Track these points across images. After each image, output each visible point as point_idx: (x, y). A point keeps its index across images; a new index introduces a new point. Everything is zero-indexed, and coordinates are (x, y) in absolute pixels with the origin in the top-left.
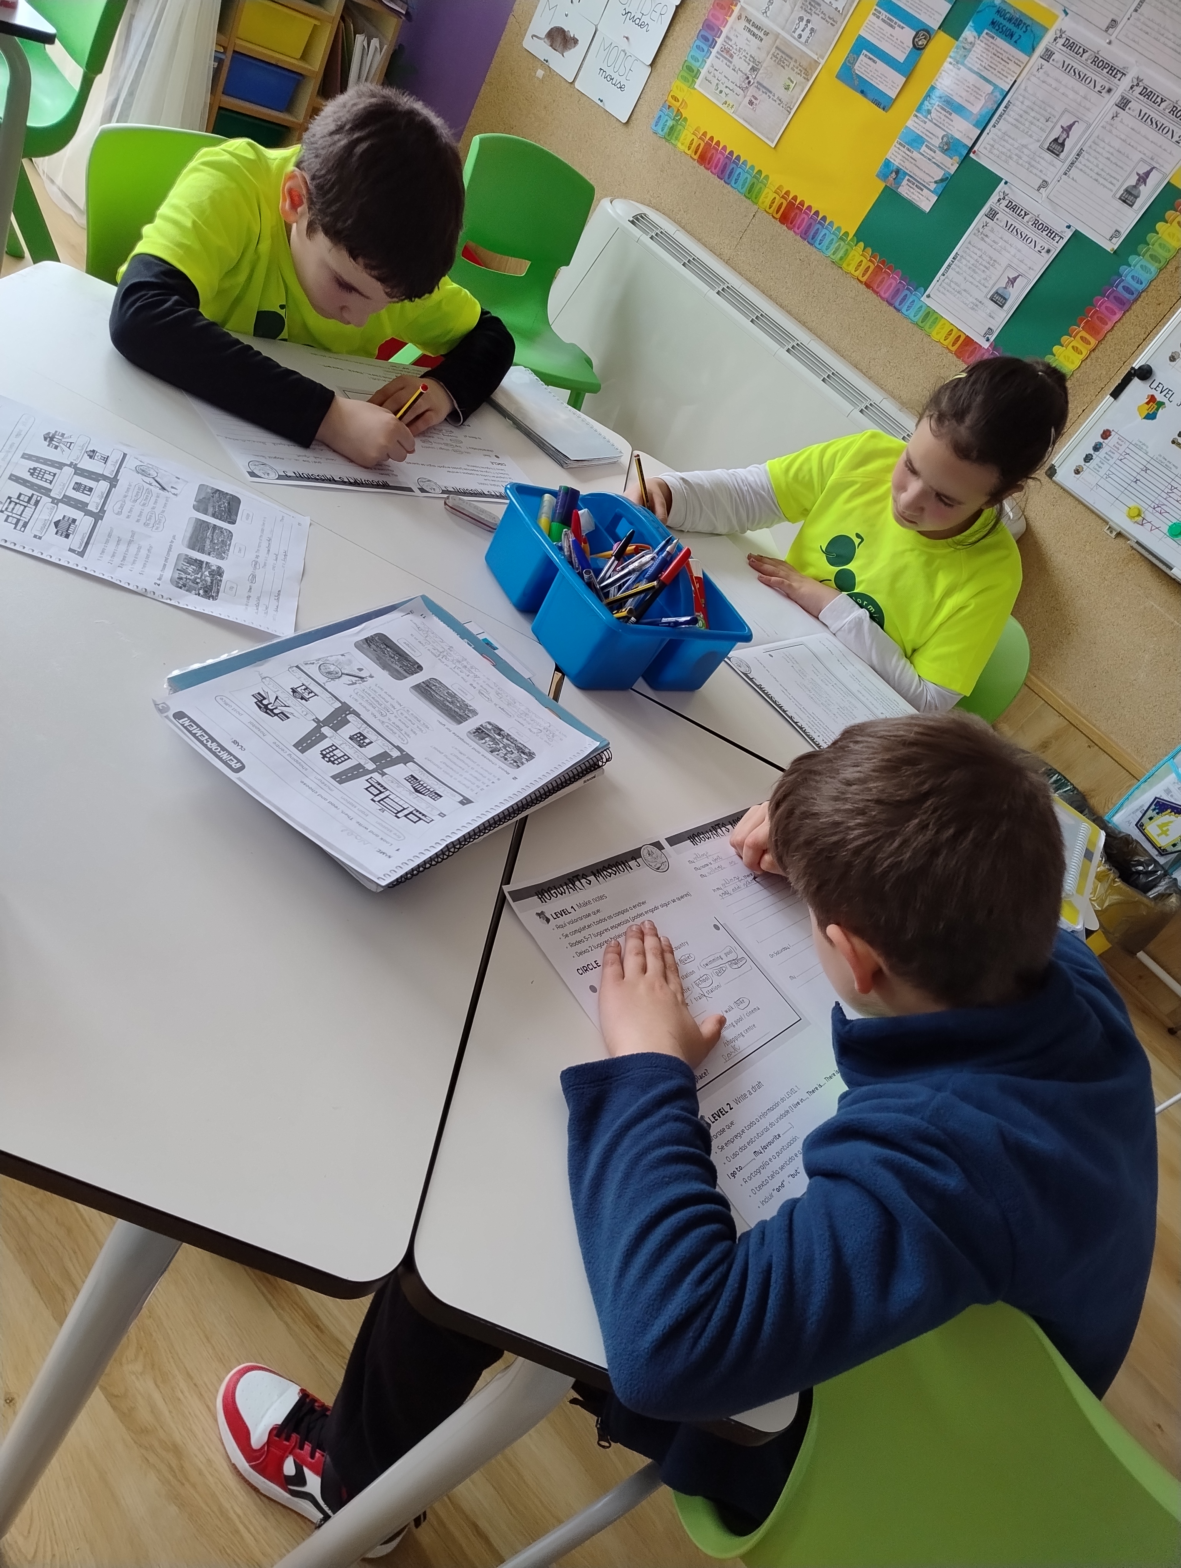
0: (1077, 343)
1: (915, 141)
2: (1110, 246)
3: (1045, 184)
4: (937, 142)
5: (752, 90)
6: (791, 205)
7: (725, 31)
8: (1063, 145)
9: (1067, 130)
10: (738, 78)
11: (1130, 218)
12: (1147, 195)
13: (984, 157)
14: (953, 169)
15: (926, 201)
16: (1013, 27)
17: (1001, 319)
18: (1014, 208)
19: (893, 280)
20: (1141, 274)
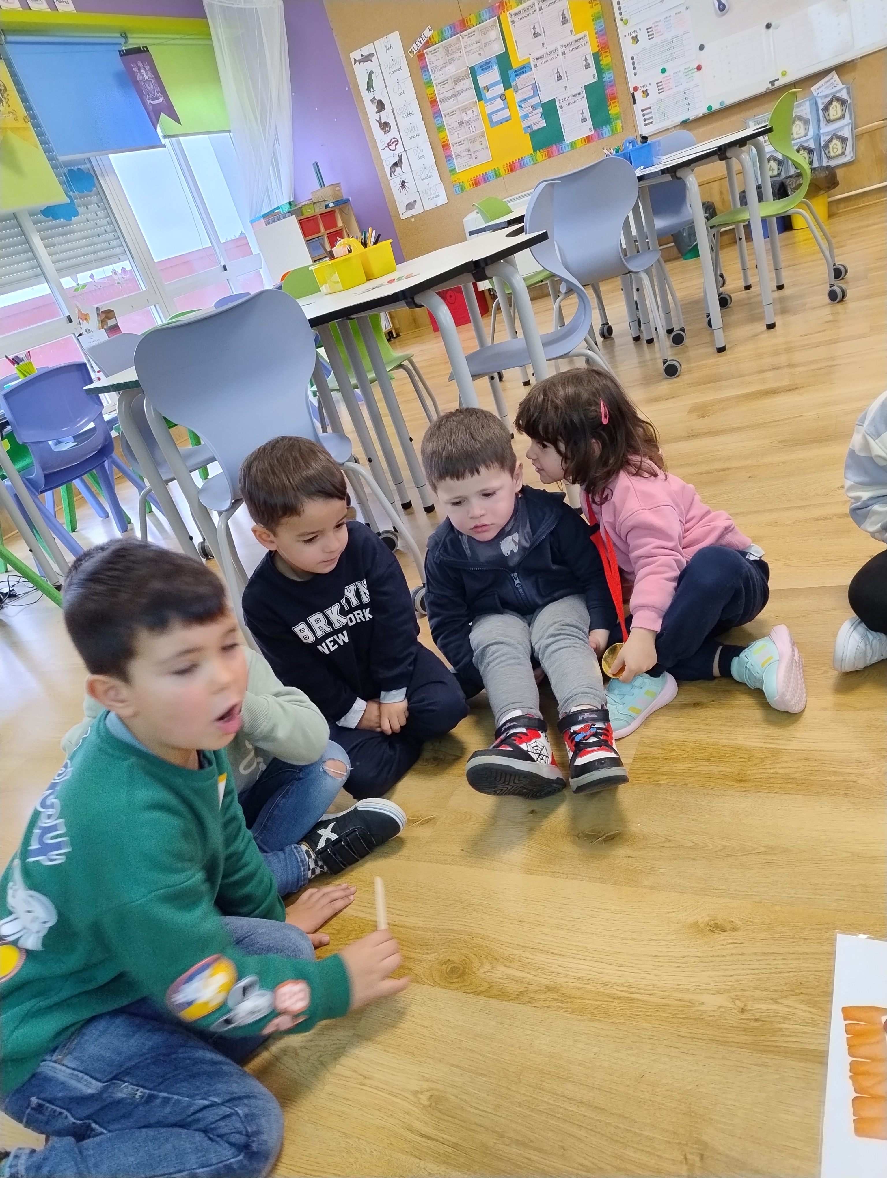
0: (613, 105)
1: (526, 116)
2: (596, 79)
3: (566, 87)
4: (531, 110)
5: (473, 156)
6: (510, 166)
7: (453, 153)
8: (560, 76)
9: (558, 72)
10: (467, 157)
11: (593, 70)
12: (591, 61)
13: (545, 100)
14: (541, 111)
15: (543, 124)
16: (521, 71)
17: (589, 123)
18: (565, 100)
19: (554, 148)
20: (609, 76)
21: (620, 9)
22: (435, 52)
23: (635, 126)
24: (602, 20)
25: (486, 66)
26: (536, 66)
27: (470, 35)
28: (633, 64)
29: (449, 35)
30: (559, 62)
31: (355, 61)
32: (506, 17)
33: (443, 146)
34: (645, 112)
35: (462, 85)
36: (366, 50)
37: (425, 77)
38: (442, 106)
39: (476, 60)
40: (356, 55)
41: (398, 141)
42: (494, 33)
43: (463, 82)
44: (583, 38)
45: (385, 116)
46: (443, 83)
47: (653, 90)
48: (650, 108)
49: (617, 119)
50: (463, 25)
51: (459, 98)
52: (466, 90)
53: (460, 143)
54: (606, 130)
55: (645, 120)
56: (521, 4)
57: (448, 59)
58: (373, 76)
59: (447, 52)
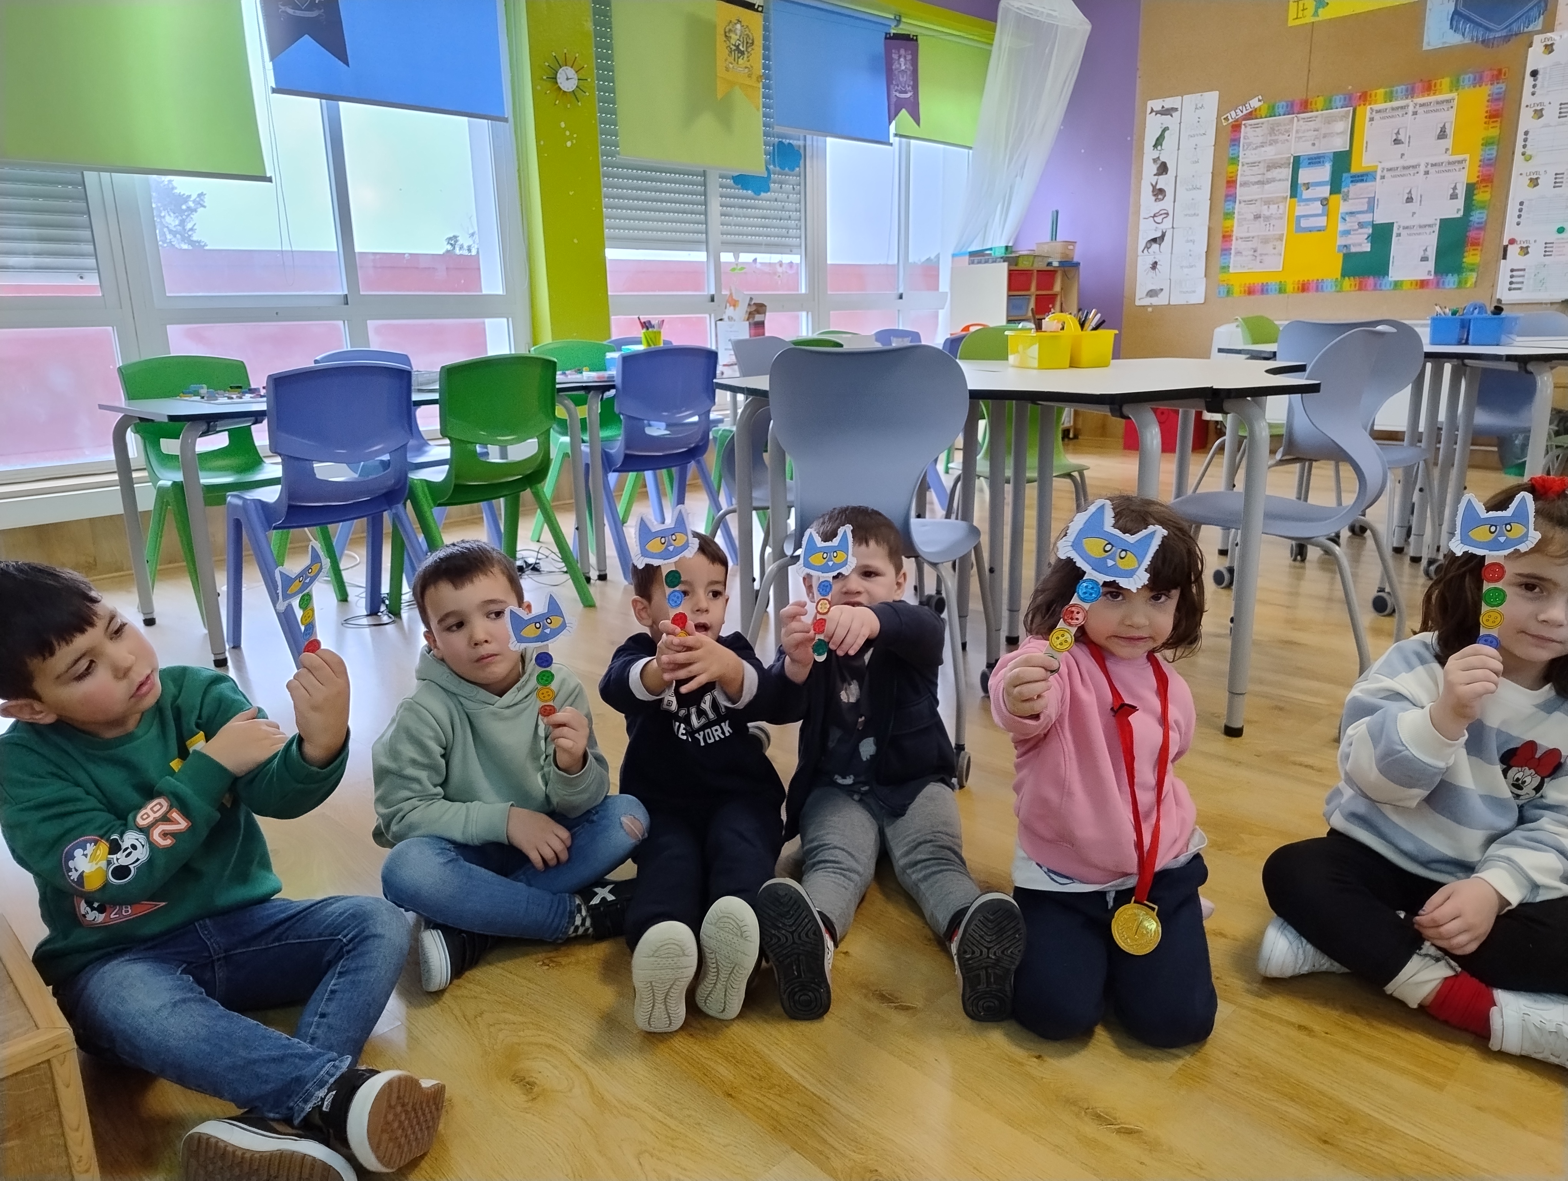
0: (1472, 252)
1: (1347, 233)
2: (1460, 214)
3: (1414, 213)
4: (1357, 227)
5: (1258, 259)
6: (1303, 285)
7: (1233, 247)
8: (1412, 198)
9: (1410, 192)
10: (1250, 258)
11: (1460, 203)
12: (1461, 192)
13: (1380, 219)
14: (1370, 232)
15: (1367, 248)
16: (1360, 178)
17: (1431, 265)
18: (1407, 228)
19: (1371, 281)
20: (1481, 216)
21: (1525, 140)
22: (1256, 126)
23: (1494, 286)
24: (1495, 147)
25: (1315, 160)
26: (1383, 177)
27: (1309, 120)
28: (1520, 210)
29: (1282, 113)
30: (1417, 182)
31: (1152, 111)
32: (1365, 111)
33: (1224, 237)
34: (1514, 273)
35: (1275, 173)
36: (1169, 103)
37: (1232, 152)
38: (1239, 190)
39: (1305, 149)
40: (1156, 104)
41: (1167, 214)
42: (1342, 126)
43: (1278, 170)
44: (1460, 162)
45: (1163, 182)
46: (1253, 164)
47: (1536, 251)
48: (1524, 270)
49: (1472, 270)
50: (1305, 106)
51: (1267, 187)
52: (1280, 180)
53: (1247, 239)
54: (1451, 280)
55: (1511, 283)
56: (1391, 101)
57: (1269, 138)
58: (1167, 134)
59: (1272, 131)
